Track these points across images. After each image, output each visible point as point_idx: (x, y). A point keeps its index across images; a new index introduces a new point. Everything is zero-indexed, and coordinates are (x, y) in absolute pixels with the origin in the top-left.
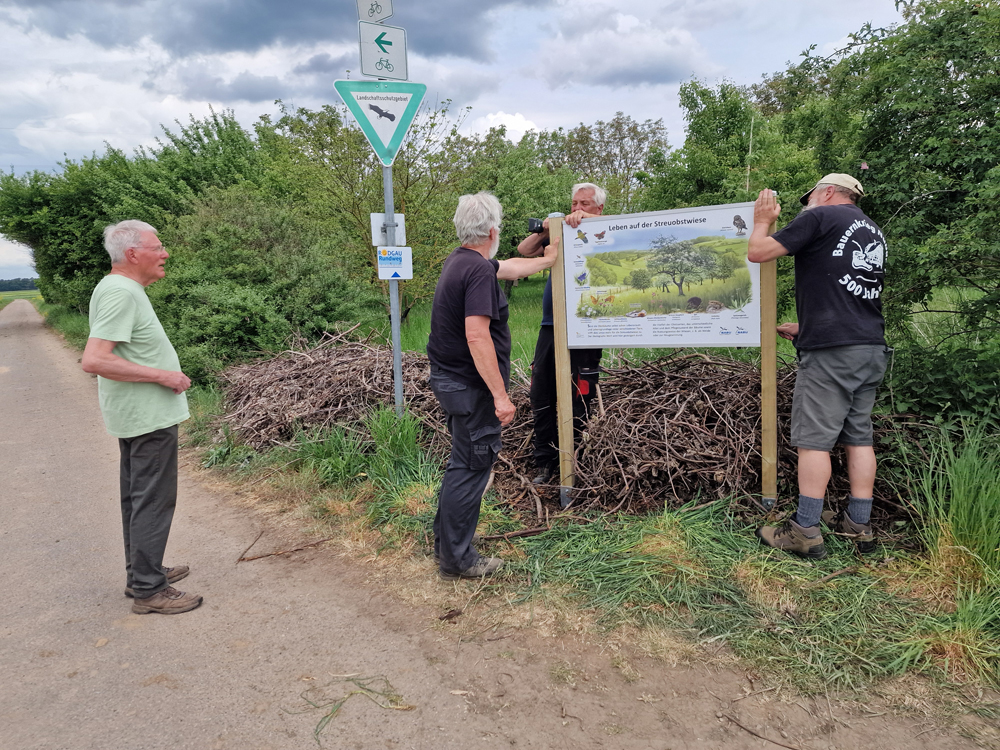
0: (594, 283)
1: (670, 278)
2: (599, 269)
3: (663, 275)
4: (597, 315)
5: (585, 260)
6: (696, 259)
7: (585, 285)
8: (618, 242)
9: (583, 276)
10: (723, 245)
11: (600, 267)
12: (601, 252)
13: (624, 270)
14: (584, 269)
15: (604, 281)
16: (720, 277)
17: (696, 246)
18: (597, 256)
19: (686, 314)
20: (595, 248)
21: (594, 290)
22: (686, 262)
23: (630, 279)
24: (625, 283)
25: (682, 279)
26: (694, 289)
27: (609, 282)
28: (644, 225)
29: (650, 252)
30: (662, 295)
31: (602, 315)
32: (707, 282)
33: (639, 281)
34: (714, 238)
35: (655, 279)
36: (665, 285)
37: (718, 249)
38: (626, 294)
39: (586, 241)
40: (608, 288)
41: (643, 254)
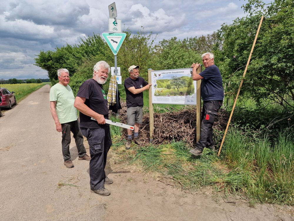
0: (158, 87)
1: (175, 87)
2: (159, 84)
3: (174, 86)
4: (159, 95)
5: (156, 81)
6: (181, 82)
7: (156, 88)
8: (164, 77)
9: (156, 85)
10: (188, 78)
11: (160, 83)
12: (160, 79)
13: (165, 84)
14: (156, 83)
15: (160, 87)
16: (187, 87)
17: (182, 79)
18: (159, 80)
19: (179, 96)
20: (158, 78)
21: (158, 89)
22: (179, 83)
23: (166, 87)
24: (165, 88)
25: (178, 87)
26: (181, 90)
27: (162, 87)
28: (170, 73)
29: (171, 80)
30: (174, 91)
31: (161, 95)
32: (184, 88)
33: (168, 87)
34: (186, 77)
35: (172, 87)
36: (174, 88)
37: (187, 80)
38: (166, 90)
39: (156, 76)
40: (161, 88)
41: (170, 80)
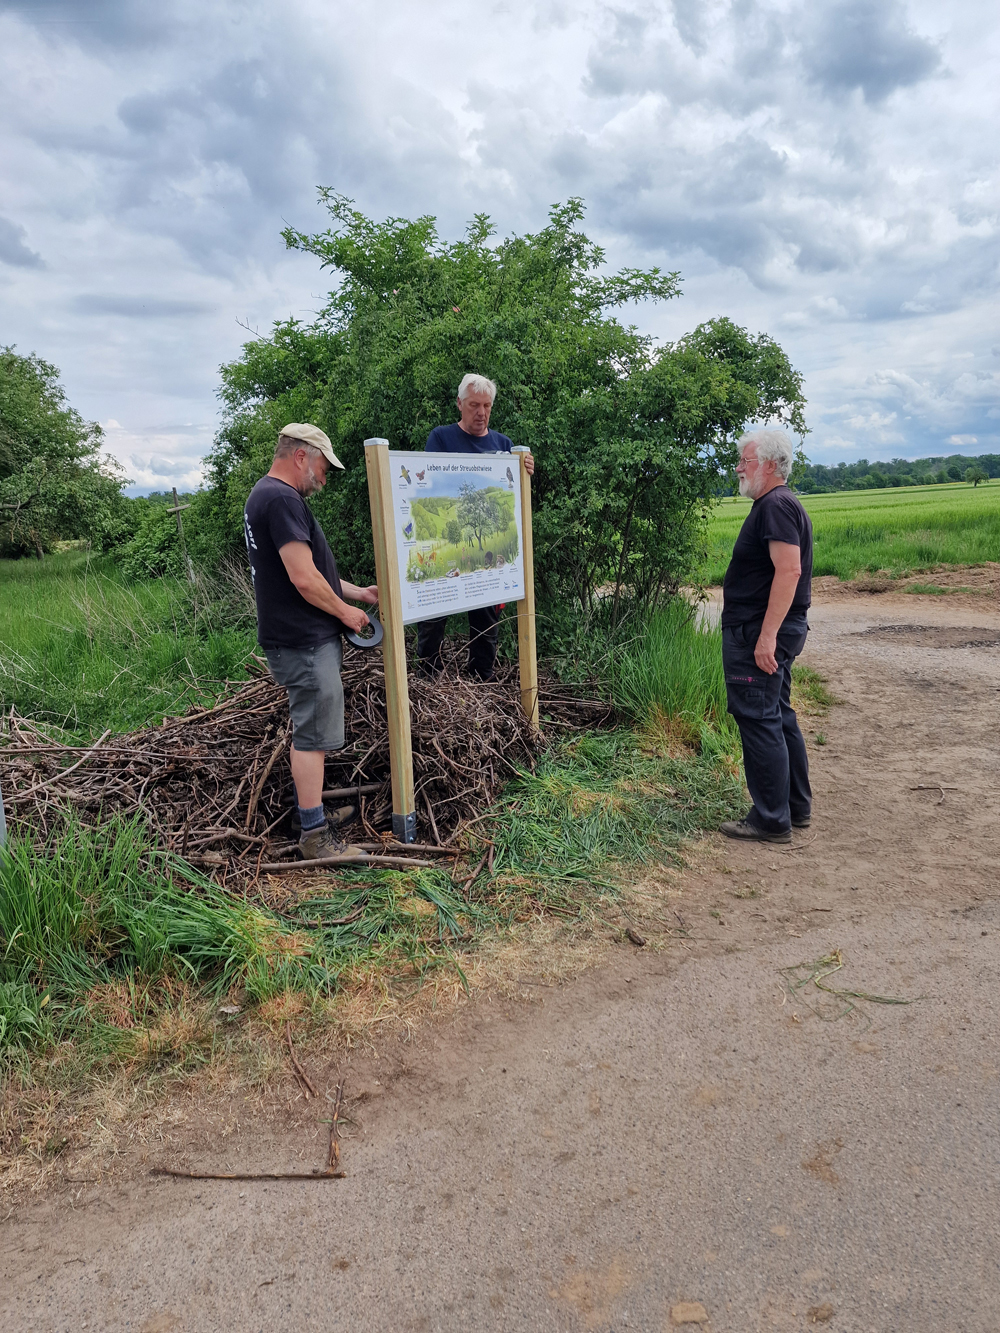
0: (420, 537)
1: (473, 531)
2: (424, 518)
3: (469, 528)
4: (424, 577)
5: (410, 506)
6: (487, 510)
7: (413, 539)
8: (436, 486)
9: (409, 528)
10: (502, 496)
11: (423, 515)
12: (423, 496)
13: (441, 521)
14: (409, 518)
15: (427, 534)
16: (501, 530)
17: (487, 496)
18: (420, 502)
19: (485, 570)
20: (417, 491)
21: (420, 544)
22: (482, 513)
23: (447, 533)
24: (444, 537)
25: (481, 532)
26: (489, 542)
27: (432, 535)
28: (452, 468)
29: (459, 501)
30: (469, 550)
31: (430, 576)
32: (495, 534)
33: (453, 536)
34: (496, 489)
35: (464, 532)
36: (470, 539)
38: (445, 549)
39: (409, 481)
40: (431, 542)
41: (455, 502)
